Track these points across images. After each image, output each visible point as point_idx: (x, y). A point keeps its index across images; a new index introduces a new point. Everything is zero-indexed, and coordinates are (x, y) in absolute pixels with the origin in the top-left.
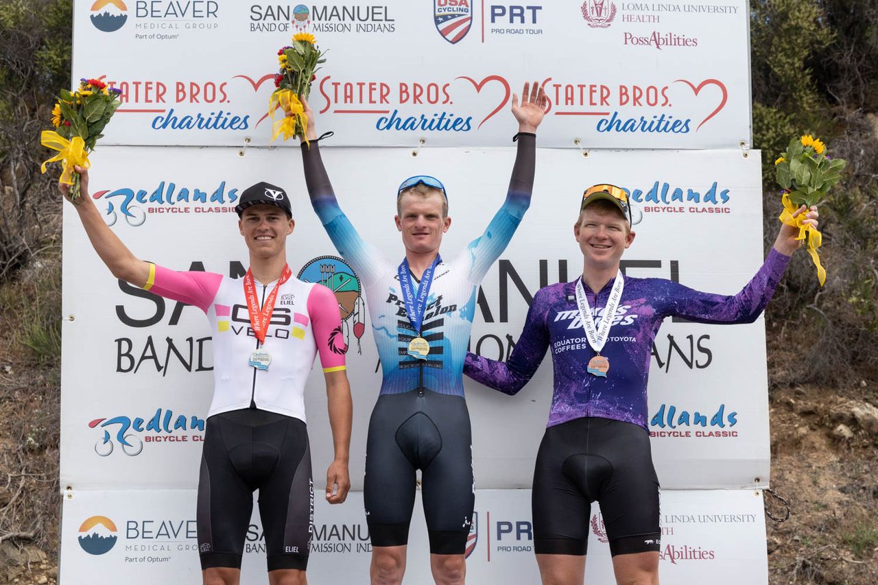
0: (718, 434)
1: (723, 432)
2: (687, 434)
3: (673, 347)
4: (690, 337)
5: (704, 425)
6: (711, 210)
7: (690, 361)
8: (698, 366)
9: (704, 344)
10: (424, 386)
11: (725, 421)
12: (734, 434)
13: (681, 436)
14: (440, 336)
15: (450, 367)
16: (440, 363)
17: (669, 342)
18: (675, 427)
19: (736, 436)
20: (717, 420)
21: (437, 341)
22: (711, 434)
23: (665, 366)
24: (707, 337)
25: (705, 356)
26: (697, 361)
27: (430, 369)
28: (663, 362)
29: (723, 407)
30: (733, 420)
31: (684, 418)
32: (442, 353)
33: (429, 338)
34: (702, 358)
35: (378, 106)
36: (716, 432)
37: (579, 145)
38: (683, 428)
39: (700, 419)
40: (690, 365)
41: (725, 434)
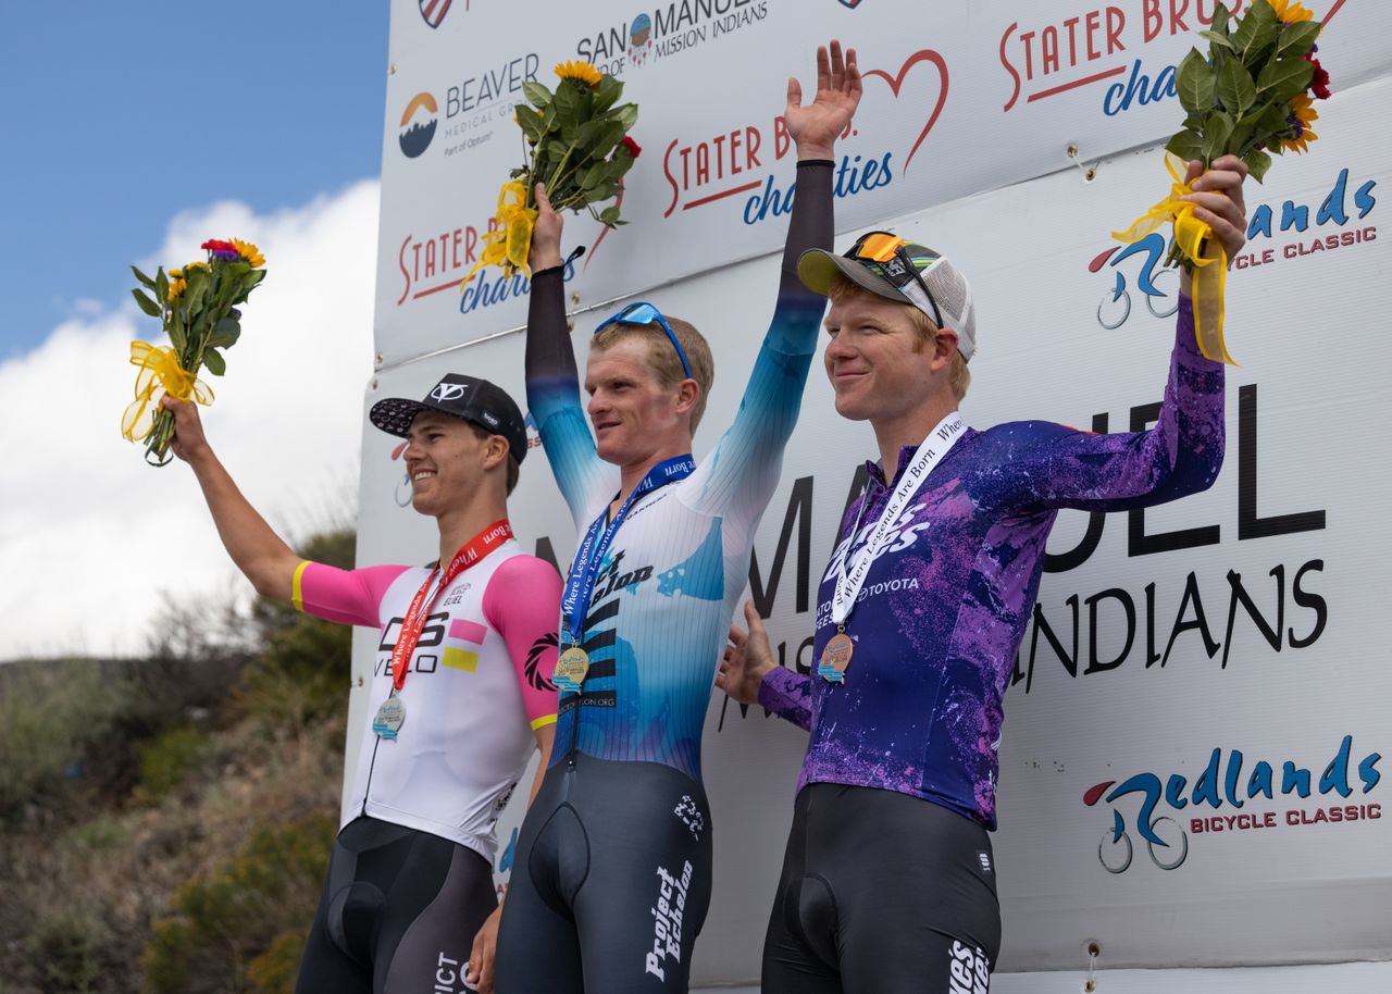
0: (1336, 815)
1: (1348, 809)
2: (1269, 820)
3: (1239, 603)
4: (1278, 571)
5: (1305, 793)
6: (1332, 242)
7: (1275, 630)
8: (1294, 643)
9: (1310, 583)
10: (579, 748)
11: (1354, 779)
12: (1372, 812)
13: (1255, 826)
14: (609, 637)
15: (633, 703)
16: (611, 694)
17: (1229, 589)
18: (1240, 805)
19: (1379, 816)
20: (1335, 777)
21: (602, 650)
22: (1320, 816)
23: (1220, 653)
24: (1317, 565)
25: (1311, 614)
26: (1291, 630)
27: (591, 708)
28: (1216, 643)
29: (1348, 741)
30: (1371, 777)
31: (1261, 780)
32: (614, 674)
33: (588, 647)
34: (1301, 620)
35: (746, 177)
36: (1332, 810)
37: (1078, 159)
38: (1257, 806)
39: (1297, 780)
40: (1275, 642)
41: (1352, 813)
